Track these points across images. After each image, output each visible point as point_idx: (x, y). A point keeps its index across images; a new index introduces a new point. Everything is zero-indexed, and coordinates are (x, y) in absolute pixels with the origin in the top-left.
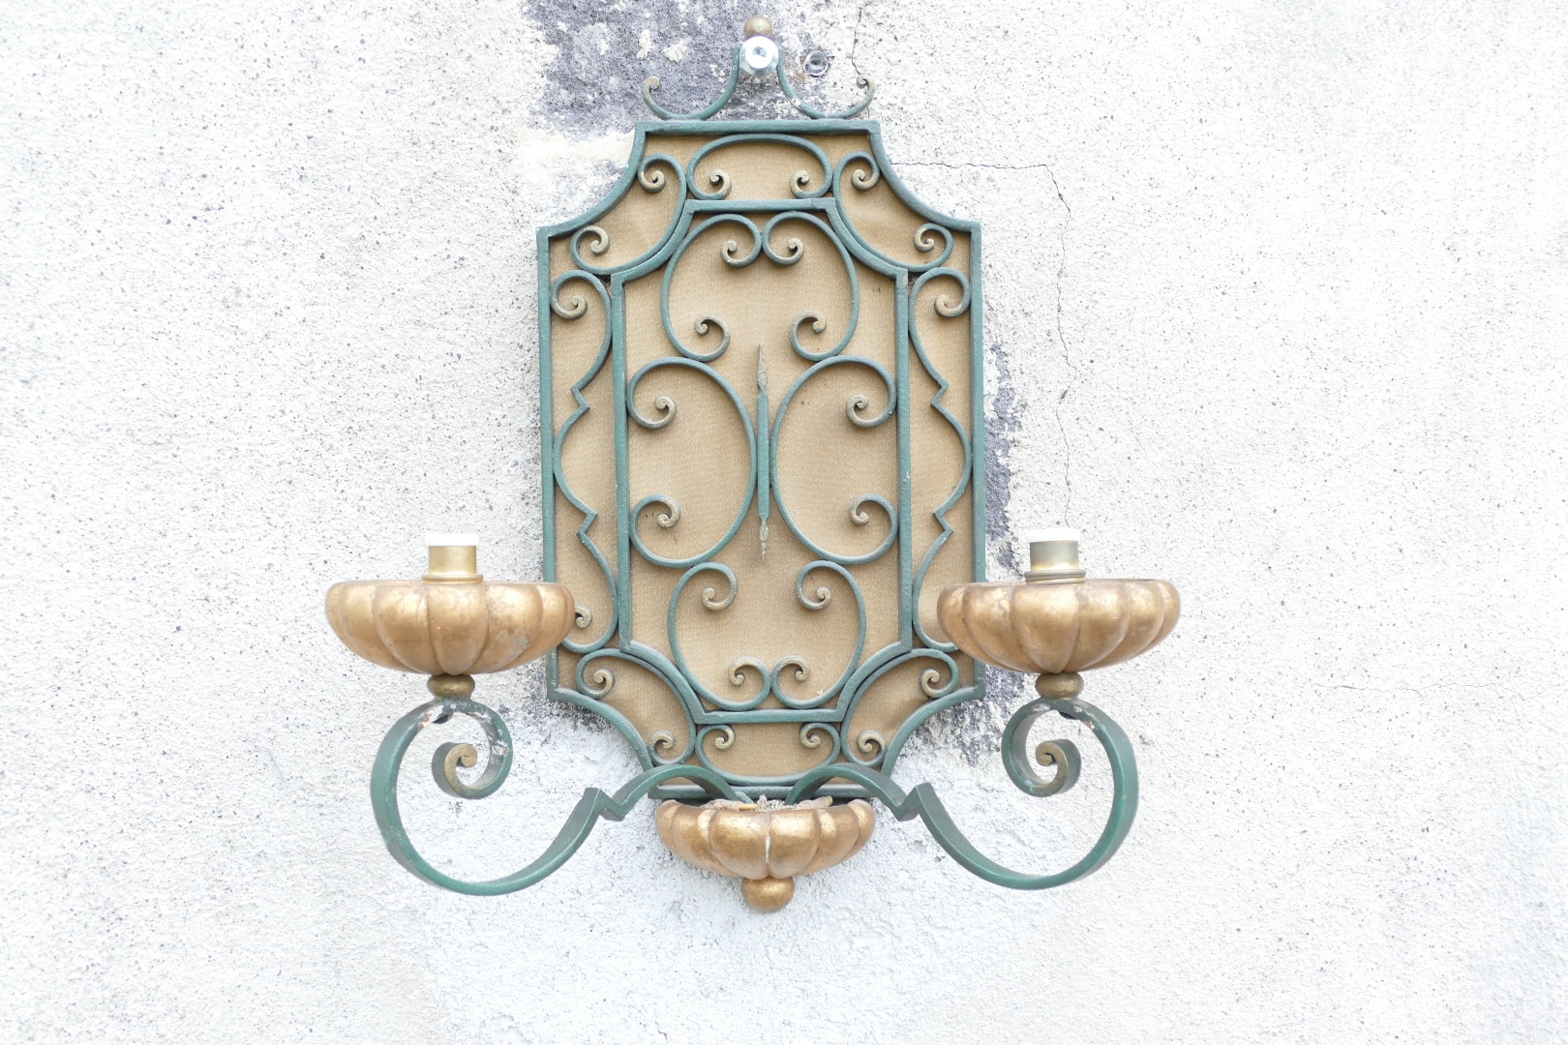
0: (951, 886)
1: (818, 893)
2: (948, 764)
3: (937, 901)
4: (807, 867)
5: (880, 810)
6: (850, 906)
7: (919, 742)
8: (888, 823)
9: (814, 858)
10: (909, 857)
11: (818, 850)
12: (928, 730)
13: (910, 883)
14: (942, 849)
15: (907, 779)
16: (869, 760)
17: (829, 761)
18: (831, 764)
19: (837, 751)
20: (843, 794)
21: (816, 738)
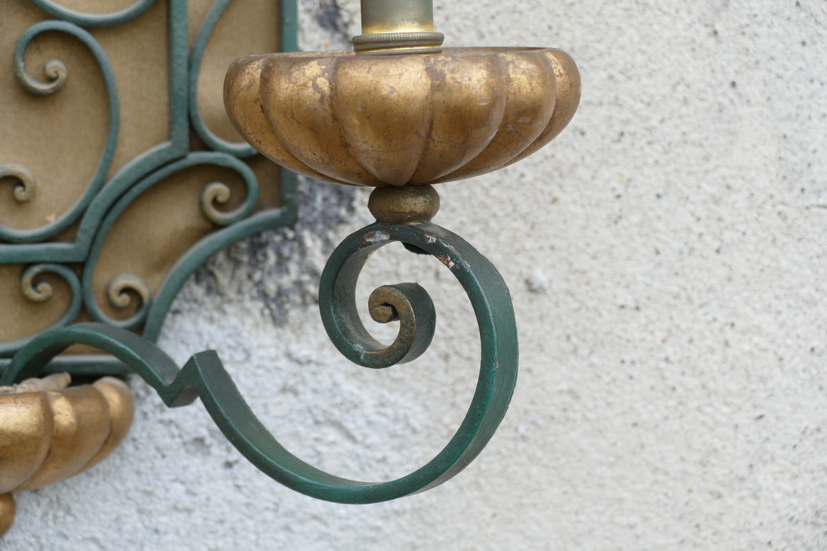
0: (247, 505)
1: (50, 517)
2: (243, 323)
3: (227, 525)
4: (33, 478)
5: (142, 393)
6: (99, 536)
7: (199, 291)
8: (154, 412)
9: (44, 464)
10: (185, 462)
11: (50, 452)
12: (211, 274)
13: (187, 501)
14: (234, 449)
15: (182, 348)
16: (125, 318)
17: (65, 320)
18: (68, 324)
19: (76, 305)
20: (86, 370)
21: (45, 288)
